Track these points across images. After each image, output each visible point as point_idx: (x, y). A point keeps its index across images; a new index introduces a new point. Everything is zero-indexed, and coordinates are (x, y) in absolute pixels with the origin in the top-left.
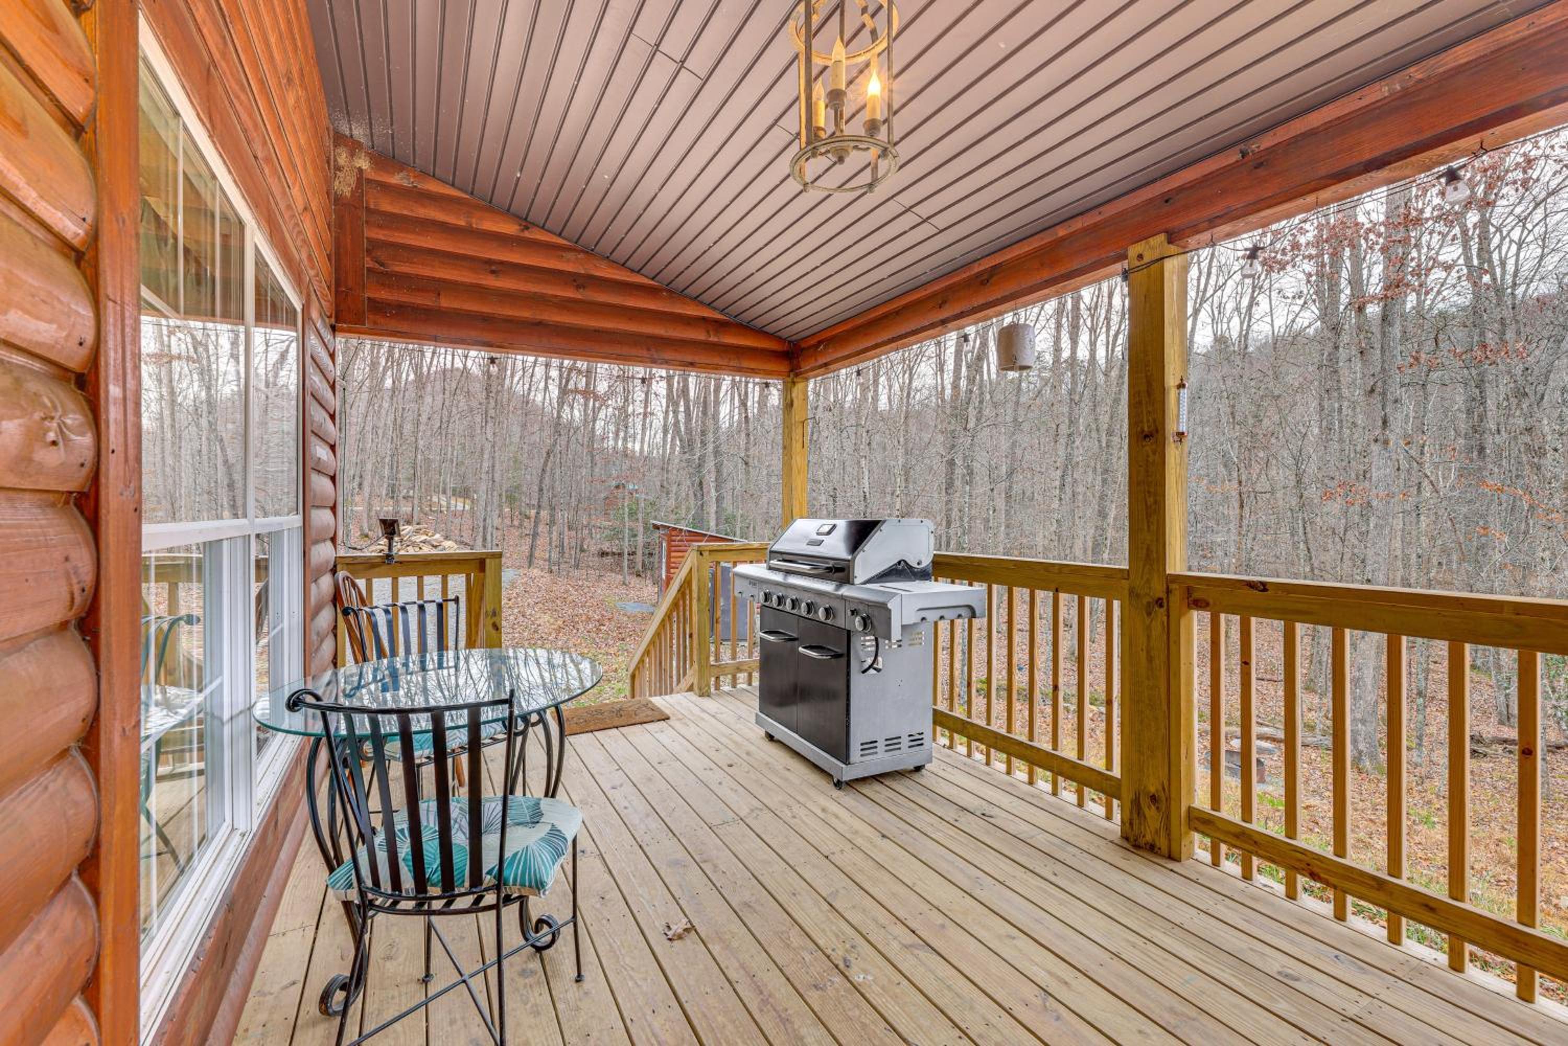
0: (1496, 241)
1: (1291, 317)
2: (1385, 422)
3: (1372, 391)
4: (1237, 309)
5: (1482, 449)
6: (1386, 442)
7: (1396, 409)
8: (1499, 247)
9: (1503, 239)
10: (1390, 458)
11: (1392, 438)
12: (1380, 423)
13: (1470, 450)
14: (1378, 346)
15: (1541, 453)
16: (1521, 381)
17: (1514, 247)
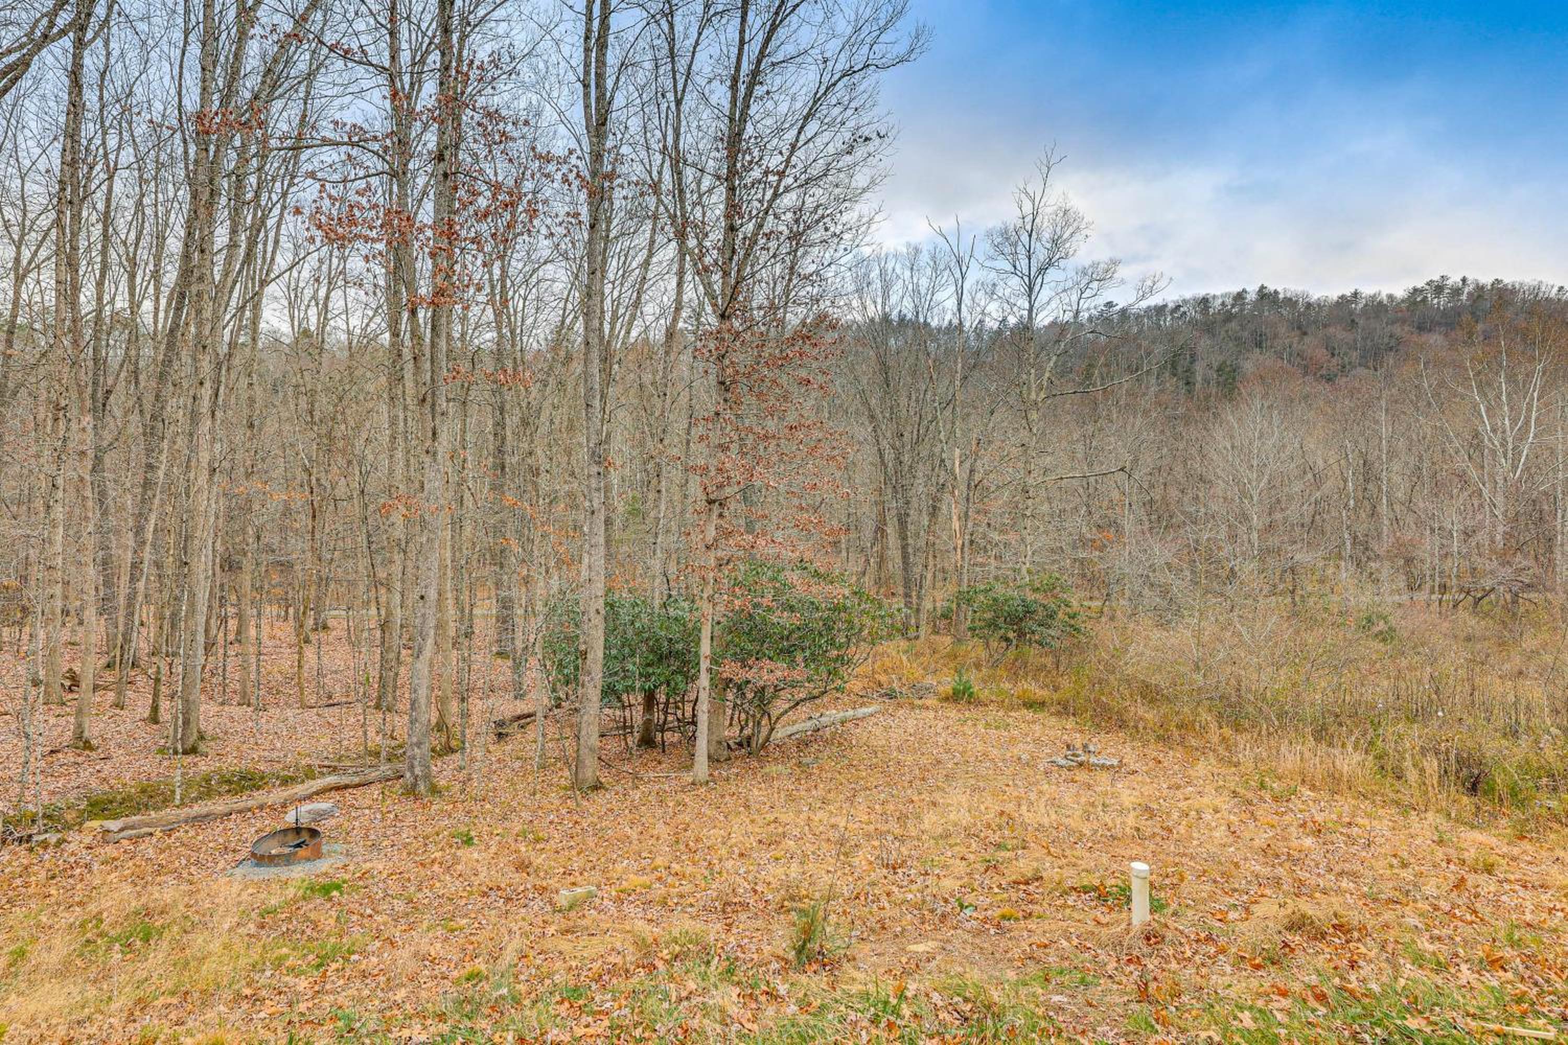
0: (511, 293)
1: (366, 321)
2: (434, 434)
3: (424, 400)
4: (314, 297)
5: (503, 468)
6: (435, 454)
7: (443, 422)
8: (513, 298)
9: (515, 292)
10: (438, 470)
11: (440, 450)
12: (430, 434)
13: (495, 467)
14: (428, 355)
15: (536, 472)
16: (526, 411)
17: (521, 301)
